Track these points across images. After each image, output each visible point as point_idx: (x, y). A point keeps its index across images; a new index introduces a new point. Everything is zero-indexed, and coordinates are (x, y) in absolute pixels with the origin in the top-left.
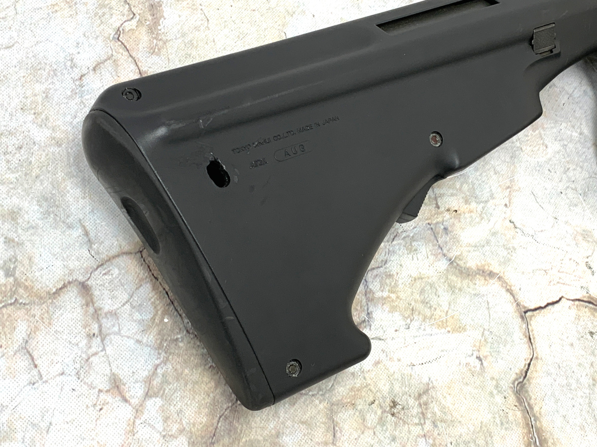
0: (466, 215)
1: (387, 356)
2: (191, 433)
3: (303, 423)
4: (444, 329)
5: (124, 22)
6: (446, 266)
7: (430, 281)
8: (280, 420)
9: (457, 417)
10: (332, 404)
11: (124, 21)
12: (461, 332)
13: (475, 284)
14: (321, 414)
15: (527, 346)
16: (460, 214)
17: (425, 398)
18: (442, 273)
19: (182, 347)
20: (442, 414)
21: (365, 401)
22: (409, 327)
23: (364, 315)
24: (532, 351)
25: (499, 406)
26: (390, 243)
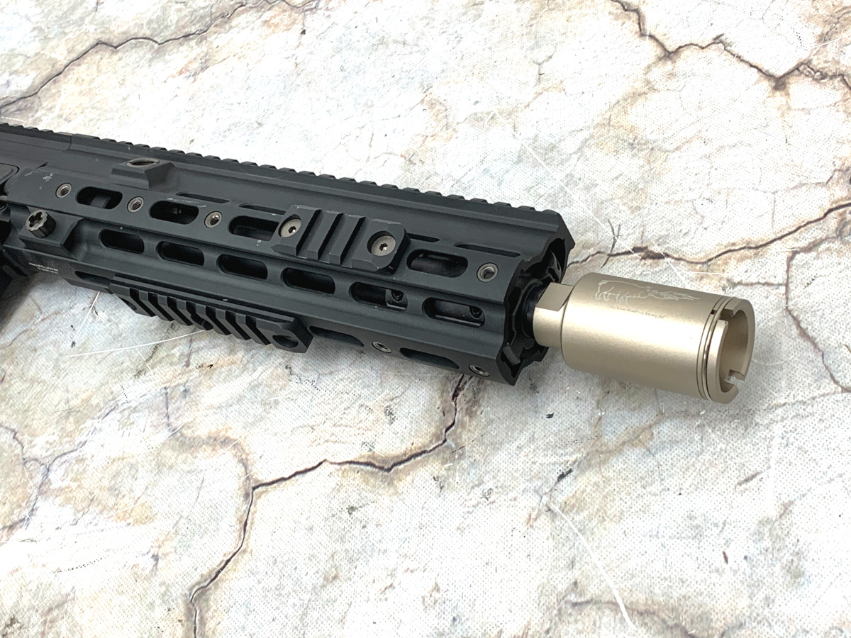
0: (223, 369)
1: (31, 561)
4: (123, 521)
6: (165, 439)
7: (133, 461)
12: (145, 524)
13: (196, 457)
15: (238, 533)
16: (216, 369)
17: (55, 613)
18: (154, 448)
20: (69, 634)
22: (77, 522)
23: (26, 512)
24: (241, 542)
25: (154, 623)
26: (100, 420)
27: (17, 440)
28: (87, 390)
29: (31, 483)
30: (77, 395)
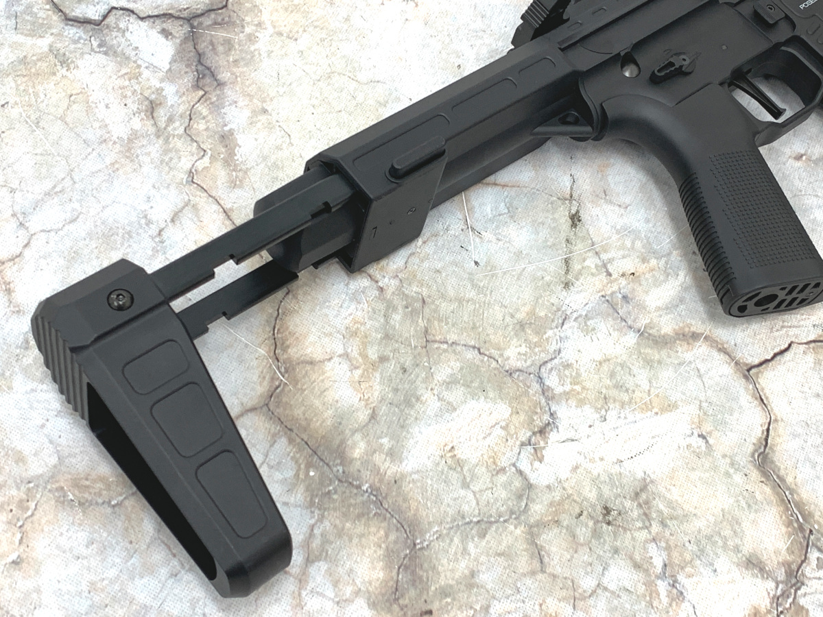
0: (646, 276)
1: (586, 458)
2: (369, 592)
3: (499, 555)
4: (649, 412)
5: (196, 162)
6: (636, 339)
7: (619, 361)
8: (472, 557)
9: (690, 510)
10: (531, 527)
11: (194, 160)
12: (672, 411)
13: (677, 352)
14: (520, 541)
15: (760, 407)
16: (639, 276)
17: (644, 496)
18: (632, 348)
19: (337, 500)
20: (670, 510)
21: (570, 514)
22: (605, 419)
23: (546, 417)
24: (767, 413)
25: (740, 487)
26: (560, 328)
27: (485, 355)
28: (525, 304)
29: (531, 392)
30: (517, 310)
